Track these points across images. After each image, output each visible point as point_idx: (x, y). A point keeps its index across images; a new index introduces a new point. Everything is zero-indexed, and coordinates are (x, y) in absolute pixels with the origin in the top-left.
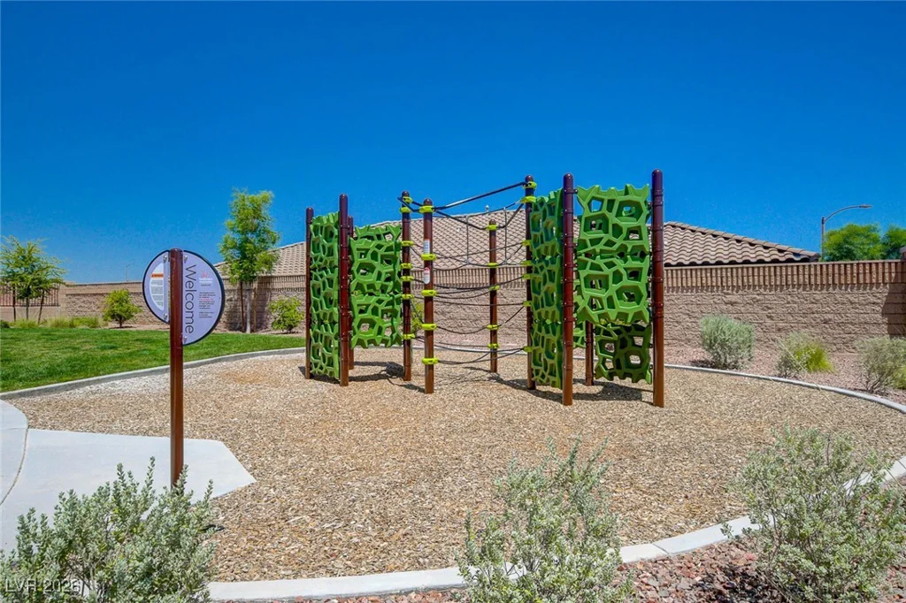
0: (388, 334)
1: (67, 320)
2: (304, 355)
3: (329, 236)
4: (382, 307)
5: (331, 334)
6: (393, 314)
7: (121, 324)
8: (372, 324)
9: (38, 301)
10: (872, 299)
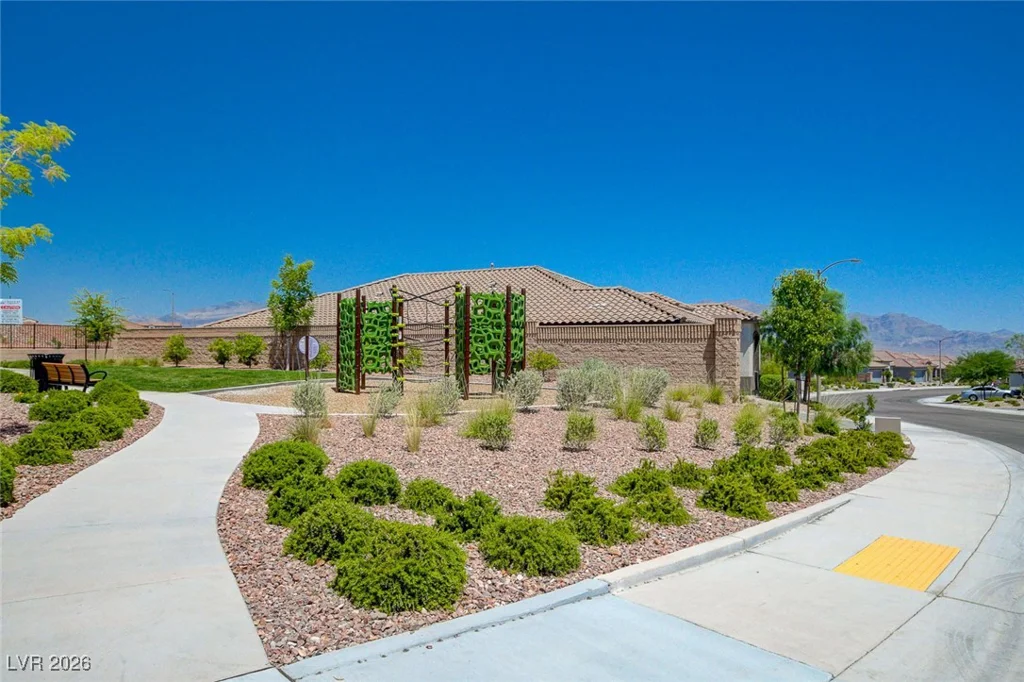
0: (383, 366)
1: (132, 360)
2: (335, 383)
3: (350, 311)
4: (379, 351)
5: (351, 366)
6: (387, 355)
7: (177, 363)
8: (374, 360)
9: (104, 344)
10: (699, 349)
